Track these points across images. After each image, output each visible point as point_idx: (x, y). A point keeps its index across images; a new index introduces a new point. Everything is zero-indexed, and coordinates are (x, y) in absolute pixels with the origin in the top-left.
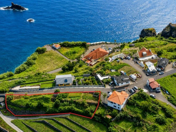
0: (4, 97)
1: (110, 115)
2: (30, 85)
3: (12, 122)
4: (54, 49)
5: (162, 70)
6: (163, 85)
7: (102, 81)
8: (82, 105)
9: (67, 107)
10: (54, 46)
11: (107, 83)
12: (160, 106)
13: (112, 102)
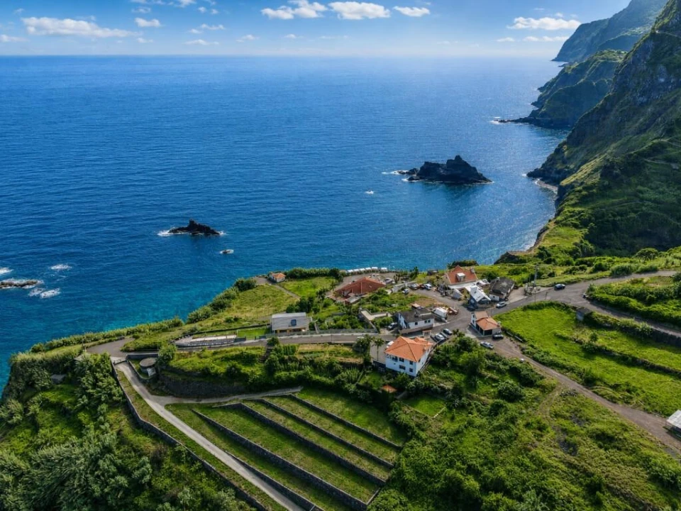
1: (390, 385)
3: (167, 407)
4: (273, 281)
5: (501, 300)
6: (507, 324)
7: (373, 322)
9: (293, 374)
10: (273, 275)
11: (384, 324)
13: (395, 359)
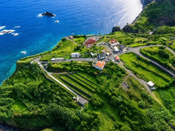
0: (47, 63)
1: (96, 72)
2: (59, 58)
3: (51, 75)
5: (121, 51)
6: (122, 58)
7: (93, 56)
8: (84, 68)
9: (76, 69)
10: (70, 37)
11: (95, 57)
12: (119, 68)
13: (97, 66)
